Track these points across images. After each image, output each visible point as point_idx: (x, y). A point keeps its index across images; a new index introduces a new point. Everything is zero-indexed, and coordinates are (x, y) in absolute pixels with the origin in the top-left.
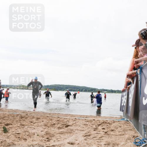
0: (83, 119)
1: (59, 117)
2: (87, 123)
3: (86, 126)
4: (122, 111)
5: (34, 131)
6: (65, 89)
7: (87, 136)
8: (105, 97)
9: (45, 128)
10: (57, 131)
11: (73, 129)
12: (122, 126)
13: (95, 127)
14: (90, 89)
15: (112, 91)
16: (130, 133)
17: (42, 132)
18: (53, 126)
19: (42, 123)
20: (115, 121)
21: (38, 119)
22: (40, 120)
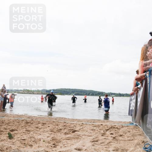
0: (90, 124)
1: (65, 123)
2: (95, 128)
3: (94, 131)
4: (130, 115)
5: (40, 137)
6: (71, 93)
7: (95, 141)
8: (113, 101)
9: (51, 134)
10: (64, 136)
11: (80, 134)
12: (131, 131)
13: (103, 132)
14: (97, 93)
15: (120, 95)
16: (139, 138)
17: (49, 138)
18: (59, 131)
19: (48, 129)
20: (123, 125)
21: (44, 124)
22: (46, 126)
